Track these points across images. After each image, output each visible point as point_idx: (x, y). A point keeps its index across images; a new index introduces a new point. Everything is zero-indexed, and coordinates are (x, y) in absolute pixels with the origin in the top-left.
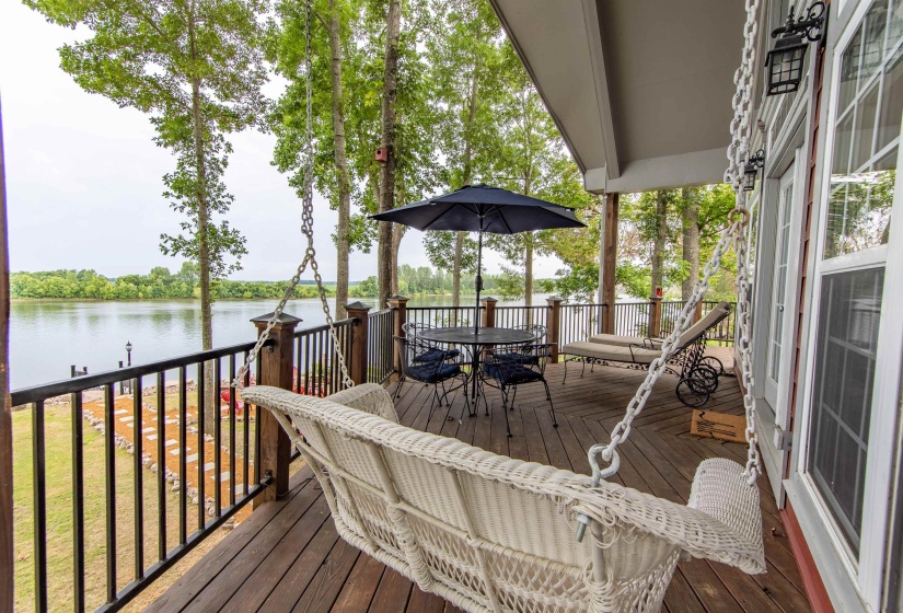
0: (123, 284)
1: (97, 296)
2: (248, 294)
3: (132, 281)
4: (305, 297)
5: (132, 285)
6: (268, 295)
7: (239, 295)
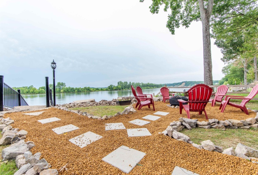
0: (41, 89)
1: (33, 93)
2: (76, 91)
3: (43, 88)
4: (92, 91)
5: (43, 89)
6: (82, 91)
7: (74, 91)
